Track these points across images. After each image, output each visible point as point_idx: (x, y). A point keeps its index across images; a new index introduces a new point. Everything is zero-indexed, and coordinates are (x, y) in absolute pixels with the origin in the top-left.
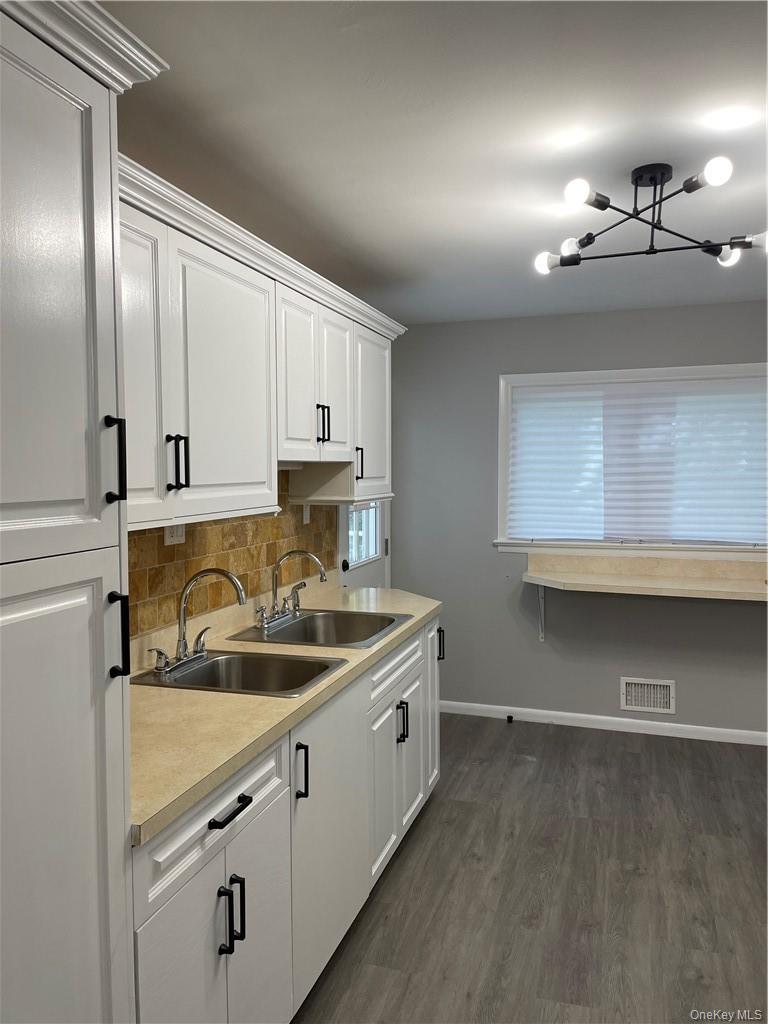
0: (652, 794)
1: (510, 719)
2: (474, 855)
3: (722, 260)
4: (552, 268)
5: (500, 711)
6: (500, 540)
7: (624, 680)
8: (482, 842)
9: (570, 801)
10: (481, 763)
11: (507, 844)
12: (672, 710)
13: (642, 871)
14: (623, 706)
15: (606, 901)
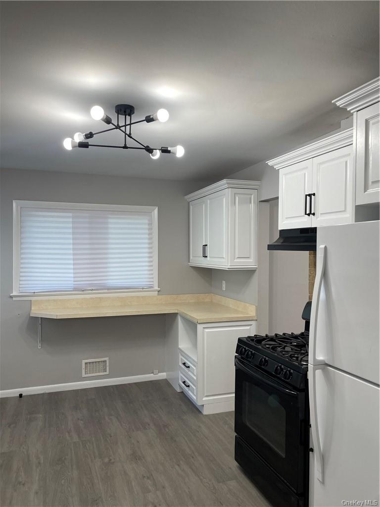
0: (107, 418)
1: (21, 396)
2: (20, 483)
3: (153, 155)
4: (74, 147)
5: (14, 392)
6: (14, 293)
7: (84, 361)
8: (23, 473)
9: (67, 434)
10: (9, 426)
11: (38, 470)
12: (107, 373)
13: (112, 461)
14: (84, 375)
15: (100, 483)
